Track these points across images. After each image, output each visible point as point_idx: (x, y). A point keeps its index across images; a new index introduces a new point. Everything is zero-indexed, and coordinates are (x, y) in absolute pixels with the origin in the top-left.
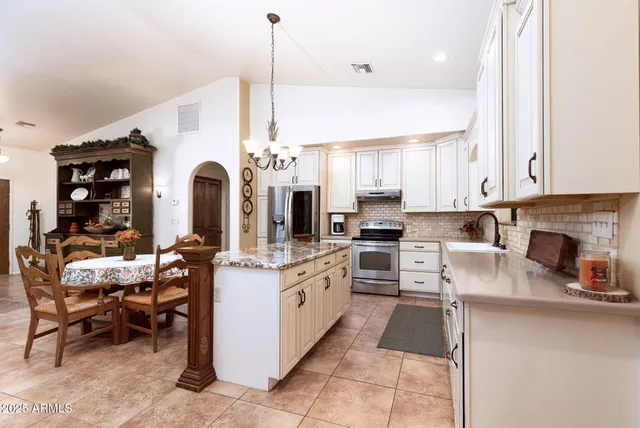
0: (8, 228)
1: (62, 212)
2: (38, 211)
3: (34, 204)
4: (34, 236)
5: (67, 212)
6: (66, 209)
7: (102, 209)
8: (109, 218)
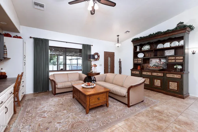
0: (114, 67)
1: (136, 62)
2: (121, 62)
3: (120, 59)
4: (120, 70)
5: (139, 62)
6: (138, 61)
7: (151, 60)
8: (156, 64)
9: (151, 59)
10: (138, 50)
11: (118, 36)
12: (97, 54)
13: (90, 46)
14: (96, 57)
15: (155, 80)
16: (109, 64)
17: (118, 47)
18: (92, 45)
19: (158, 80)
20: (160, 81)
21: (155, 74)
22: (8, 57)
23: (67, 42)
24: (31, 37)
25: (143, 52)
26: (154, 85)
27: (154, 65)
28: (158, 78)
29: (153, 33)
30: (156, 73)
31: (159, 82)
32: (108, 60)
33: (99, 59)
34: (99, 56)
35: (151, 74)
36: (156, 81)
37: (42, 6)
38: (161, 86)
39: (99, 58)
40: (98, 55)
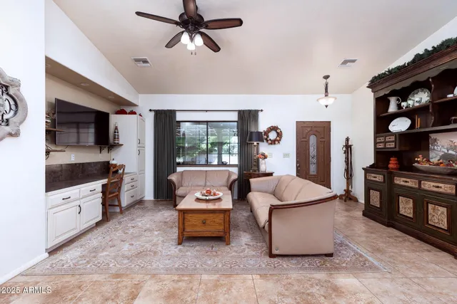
0: (330, 161)
1: (381, 146)
2: (350, 146)
3: (347, 139)
4: (348, 168)
5: (388, 146)
6: (385, 142)
7: (435, 140)
8: (450, 152)
9: (433, 136)
10: (392, 108)
11: (327, 77)
12: (274, 129)
13: (257, 112)
14: (273, 135)
15: (430, 206)
16: (313, 151)
17: (326, 106)
18: (262, 111)
19: (440, 208)
20: (445, 210)
21: (428, 185)
22: (120, 143)
23: (207, 111)
24: (150, 110)
25: (410, 113)
26: (428, 223)
27: (445, 156)
28: (439, 198)
29: (426, 50)
30: (433, 184)
31: (443, 213)
32: (308, 142)
33: (279, 141)
34: (279, 135)
35: (417, 186)
36: (434, 209)
37: (145, 61)
38: (449, 229)
39: (281, 138)
40: (278, 131)
